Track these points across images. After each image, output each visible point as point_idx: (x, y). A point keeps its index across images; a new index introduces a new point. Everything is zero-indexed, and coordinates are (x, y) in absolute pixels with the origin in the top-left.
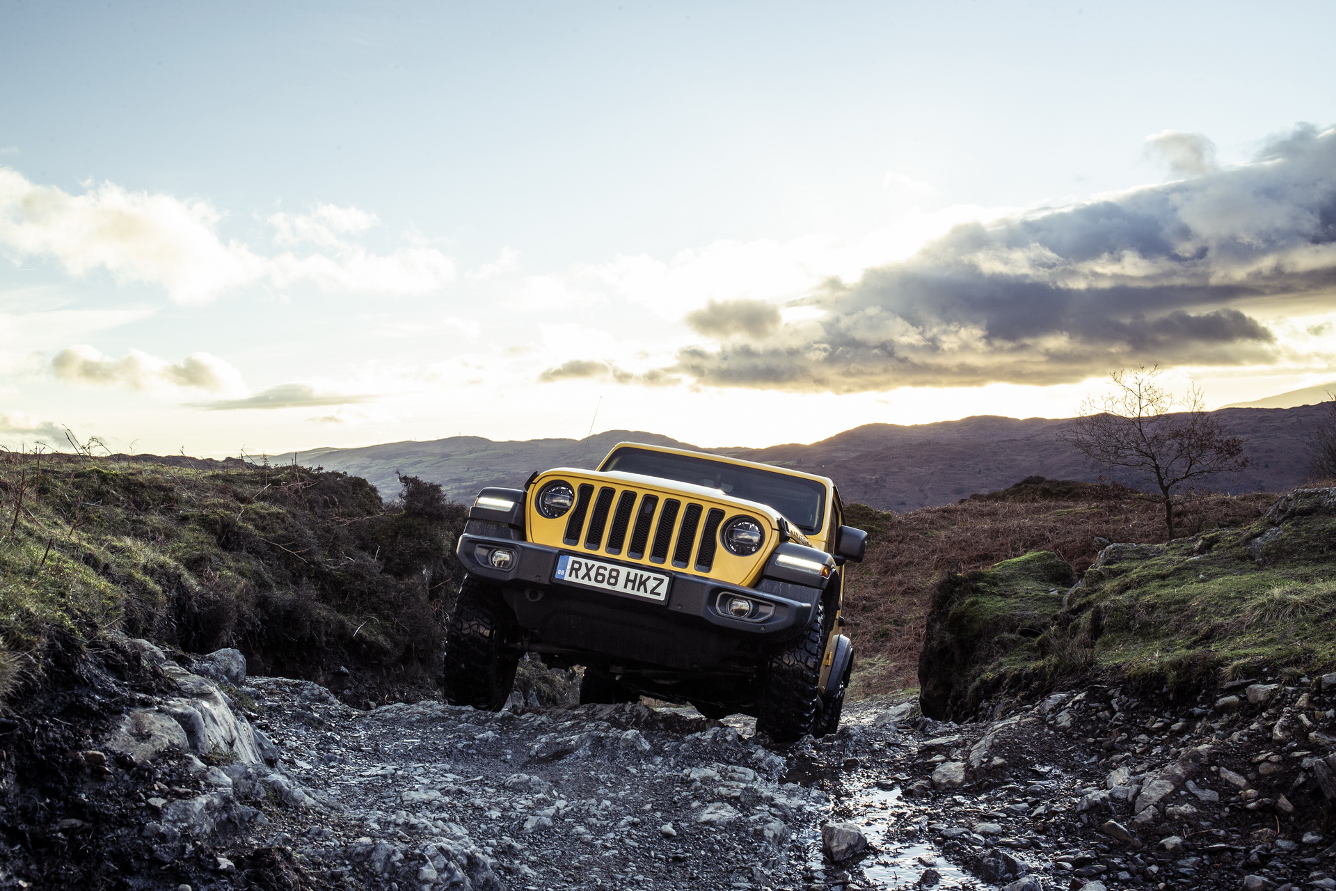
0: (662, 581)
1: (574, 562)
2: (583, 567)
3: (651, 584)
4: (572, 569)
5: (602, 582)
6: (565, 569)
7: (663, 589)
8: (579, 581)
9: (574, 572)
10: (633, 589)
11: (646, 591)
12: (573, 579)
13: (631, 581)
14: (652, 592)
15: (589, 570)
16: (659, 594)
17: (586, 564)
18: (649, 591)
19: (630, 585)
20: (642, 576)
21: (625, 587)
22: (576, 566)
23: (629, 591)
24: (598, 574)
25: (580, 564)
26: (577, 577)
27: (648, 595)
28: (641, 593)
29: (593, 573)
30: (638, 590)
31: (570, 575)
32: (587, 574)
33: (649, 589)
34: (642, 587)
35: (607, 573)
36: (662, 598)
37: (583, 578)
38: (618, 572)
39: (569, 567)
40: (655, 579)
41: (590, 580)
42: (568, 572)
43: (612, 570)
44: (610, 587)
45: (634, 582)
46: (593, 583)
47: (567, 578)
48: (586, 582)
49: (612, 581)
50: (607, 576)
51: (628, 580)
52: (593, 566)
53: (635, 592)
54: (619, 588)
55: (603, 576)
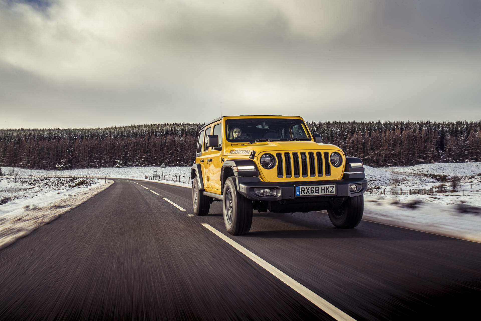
0: (333, 187)
1: (302, 188)
2: (306, 189)
3: (330, 189)
4: (302, 191)
5: (313, 193)
6: (299, 192)
7: (334, 190)
8: (305, 194)
9: (303, 192)
10: (325, 192)
11: (329, 192)
12: (303, 194)
13: (323, 190)
14: (331, 192)
15: (308, 190)
16: (333, 192)
17: (306, 188)
18: (330, 192)
19: (323, 191)
20: (326, 187)
21: (322, 193)
22: (303, 189)
23: (323, 194)
24: (311, 190)
25: (304, 188)
26: (304, 193)
28: (328, 193)
29: (310, 190)
30: (326, 192)
31: (302, 193)
32: (308, 191)
33: (330, 191)
34: (327, 191)
35: (314, 189)
36: (335, 193)
37: (307, 193)
38: (318, 188)
39: (301, 191)
41: (309, 193)
42: (300, 192)
43: (316, 188)
44: (317, 194)
45: (324, 190)
46: (311, 194)
47: (301, 195)
48: (308, 194)
49: (317, 191)
50: (315, 190)
51: (322, 190)
52: (309, 188)
53: (325, 194)
54: (320, 193)
55: (313, 190)
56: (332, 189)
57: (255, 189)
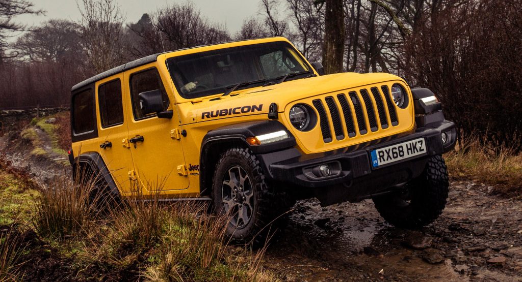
1: (379, 152)
3: (418, 145)
4: (380, 156)
5: (397, 157)
6: (376, 159)
7: (424, 147)
8: (386, 162)
9: (381, 158)
10: (412, 153)
12: (383, 163)
14: (421, 150)
15: (388, 153)
16: (423, 150)
19: (410, 151)
20: (413, 143)
21: (408, 154)
22: (381, 154)
23: (411, 155)
24: (393, 153)
25: (382, 152)
26: (384, 160)
27: (420, 153)
28: (416, 154)
29: (391, 154)
30: (414, 152)
31: (381, 161)
32: (389, 156)
33: (418, 149)
34: (415, 150)
35: (397, 151)
36: (425, 151)
37: (387, 160)
38: (402, 147)
40: (419, 142)
43: (399, 147)
45: (411, 149)
46: (394, 160)
47: (380, 164)
48: (390, 161)
49: (401, 154)
50: (398, 152)
51: (408, 149)
52: (389, 150)
53: (414, 155)
54: (406, 156)
55: (396, 153)
56: (421, 145)
57: (303, 169)
